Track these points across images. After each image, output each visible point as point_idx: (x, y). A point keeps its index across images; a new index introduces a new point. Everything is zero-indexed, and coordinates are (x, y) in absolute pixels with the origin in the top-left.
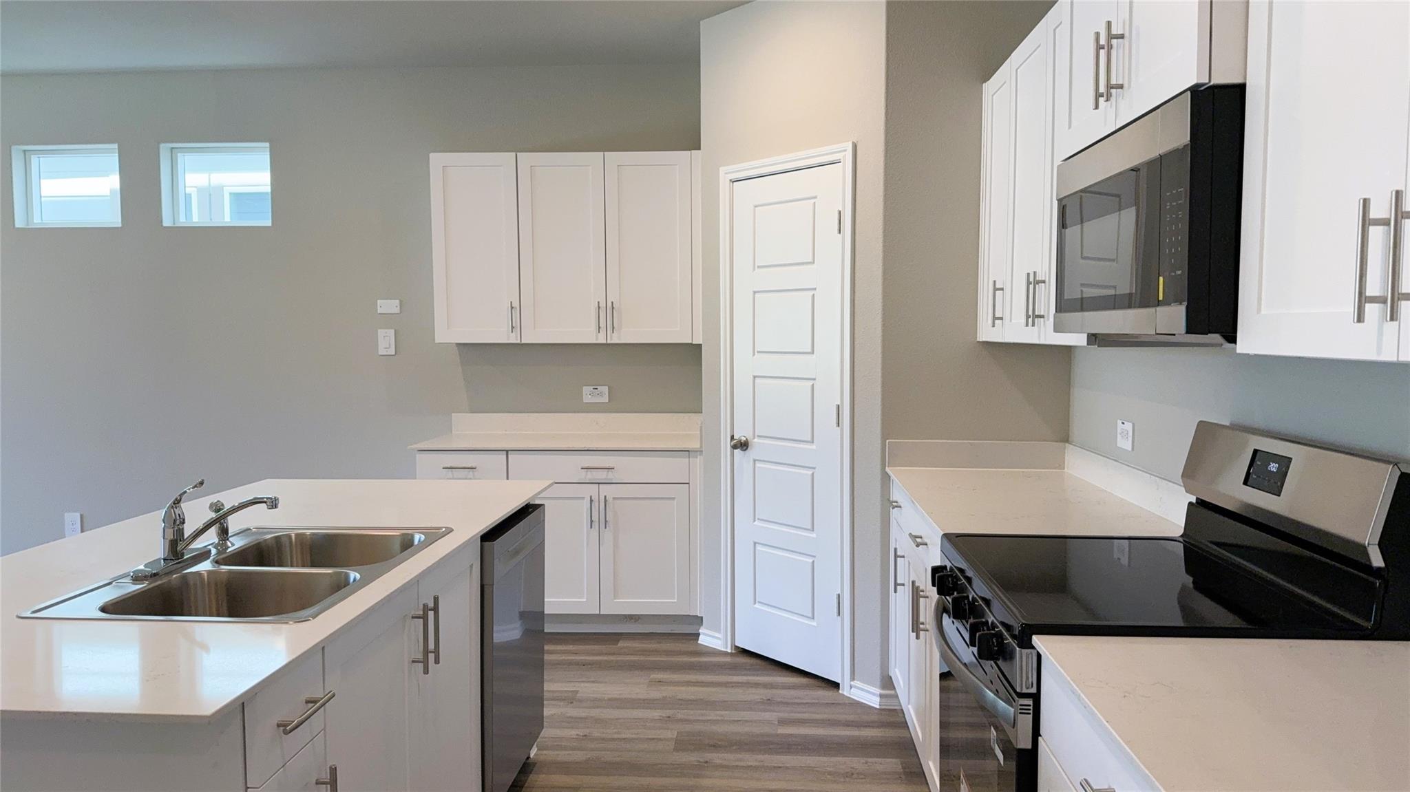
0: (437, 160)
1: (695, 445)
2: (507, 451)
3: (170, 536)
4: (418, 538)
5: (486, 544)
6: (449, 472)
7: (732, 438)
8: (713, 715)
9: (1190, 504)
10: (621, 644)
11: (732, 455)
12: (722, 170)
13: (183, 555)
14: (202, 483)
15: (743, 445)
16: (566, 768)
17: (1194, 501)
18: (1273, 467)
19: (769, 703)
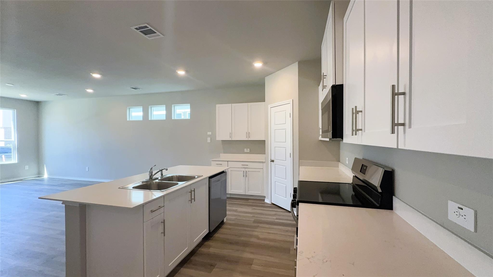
0: (217, 106)
1: (264, 161)
2: (228, 161)
3: (150, 175)
4: (196, 177)
5: (210, 179)
6: (217, 165)
7: (271, 159)
8: (262, 216)
9: (354, 176)
10: (249, 201)
11: (271, 163)
12: (269, 105)
13: (152, 178)
14: (155, 165)
15: (273, 161)
16: (230, 224)
17: (354, 175)
18: (365, 168)
19: (275, 215)
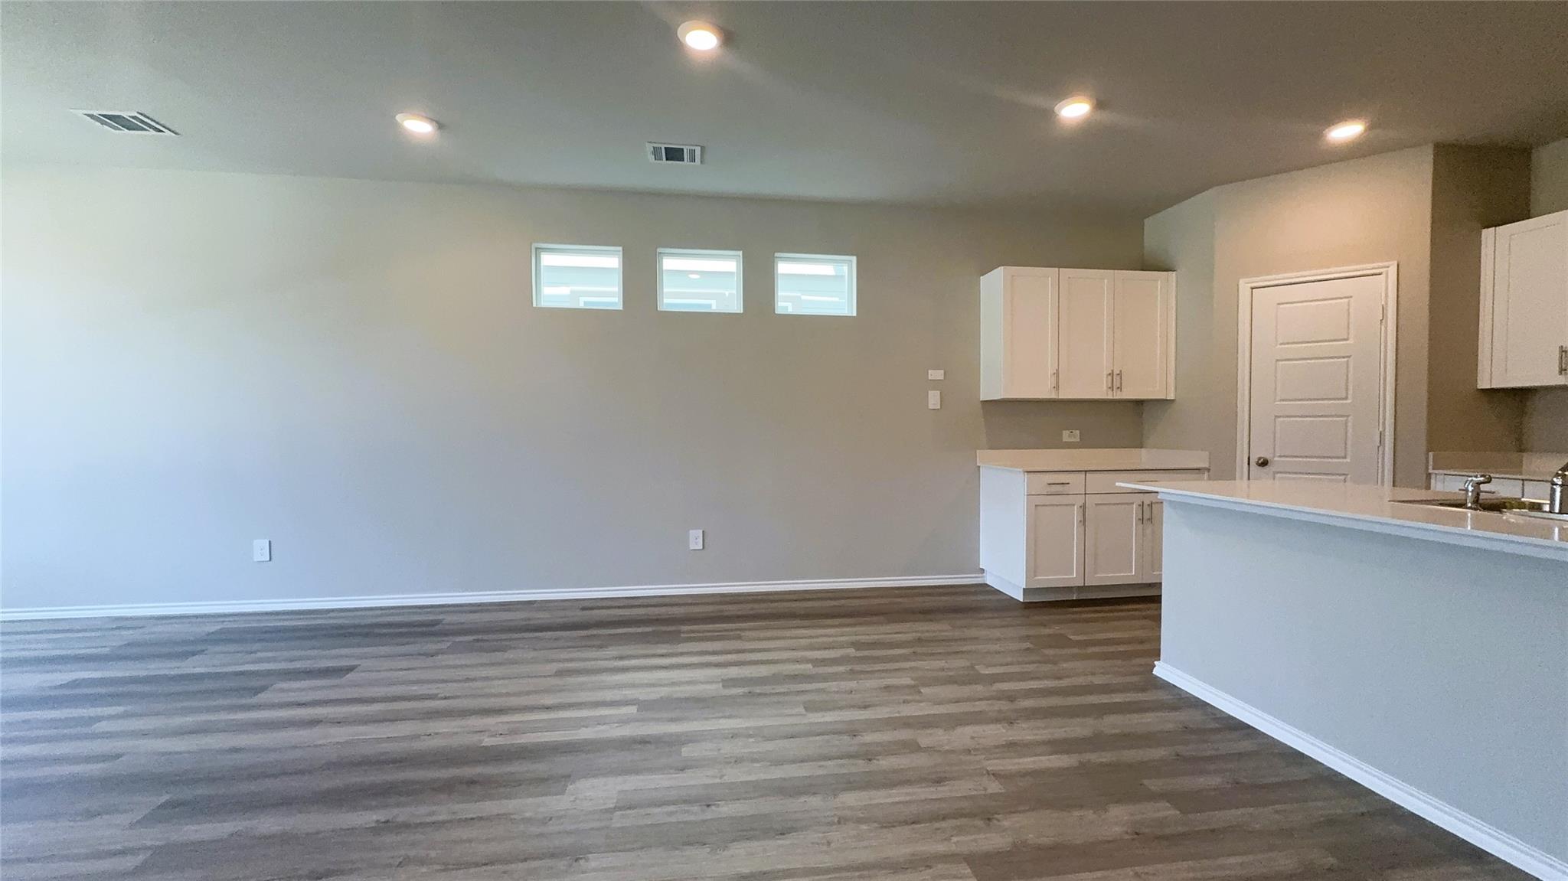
1: (1205, 465)
2: (1086, 471)
7: (1249, 458)
11: (1249, 470)
12: (1243, 281)
15: (1264, 463)
